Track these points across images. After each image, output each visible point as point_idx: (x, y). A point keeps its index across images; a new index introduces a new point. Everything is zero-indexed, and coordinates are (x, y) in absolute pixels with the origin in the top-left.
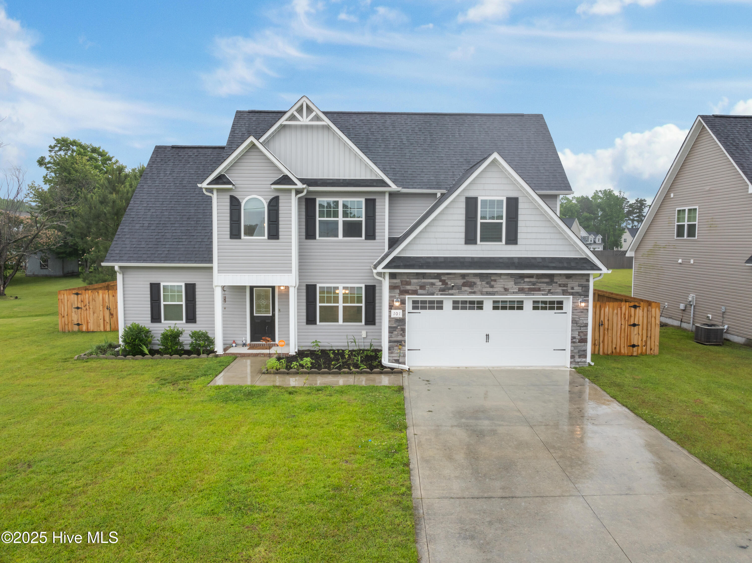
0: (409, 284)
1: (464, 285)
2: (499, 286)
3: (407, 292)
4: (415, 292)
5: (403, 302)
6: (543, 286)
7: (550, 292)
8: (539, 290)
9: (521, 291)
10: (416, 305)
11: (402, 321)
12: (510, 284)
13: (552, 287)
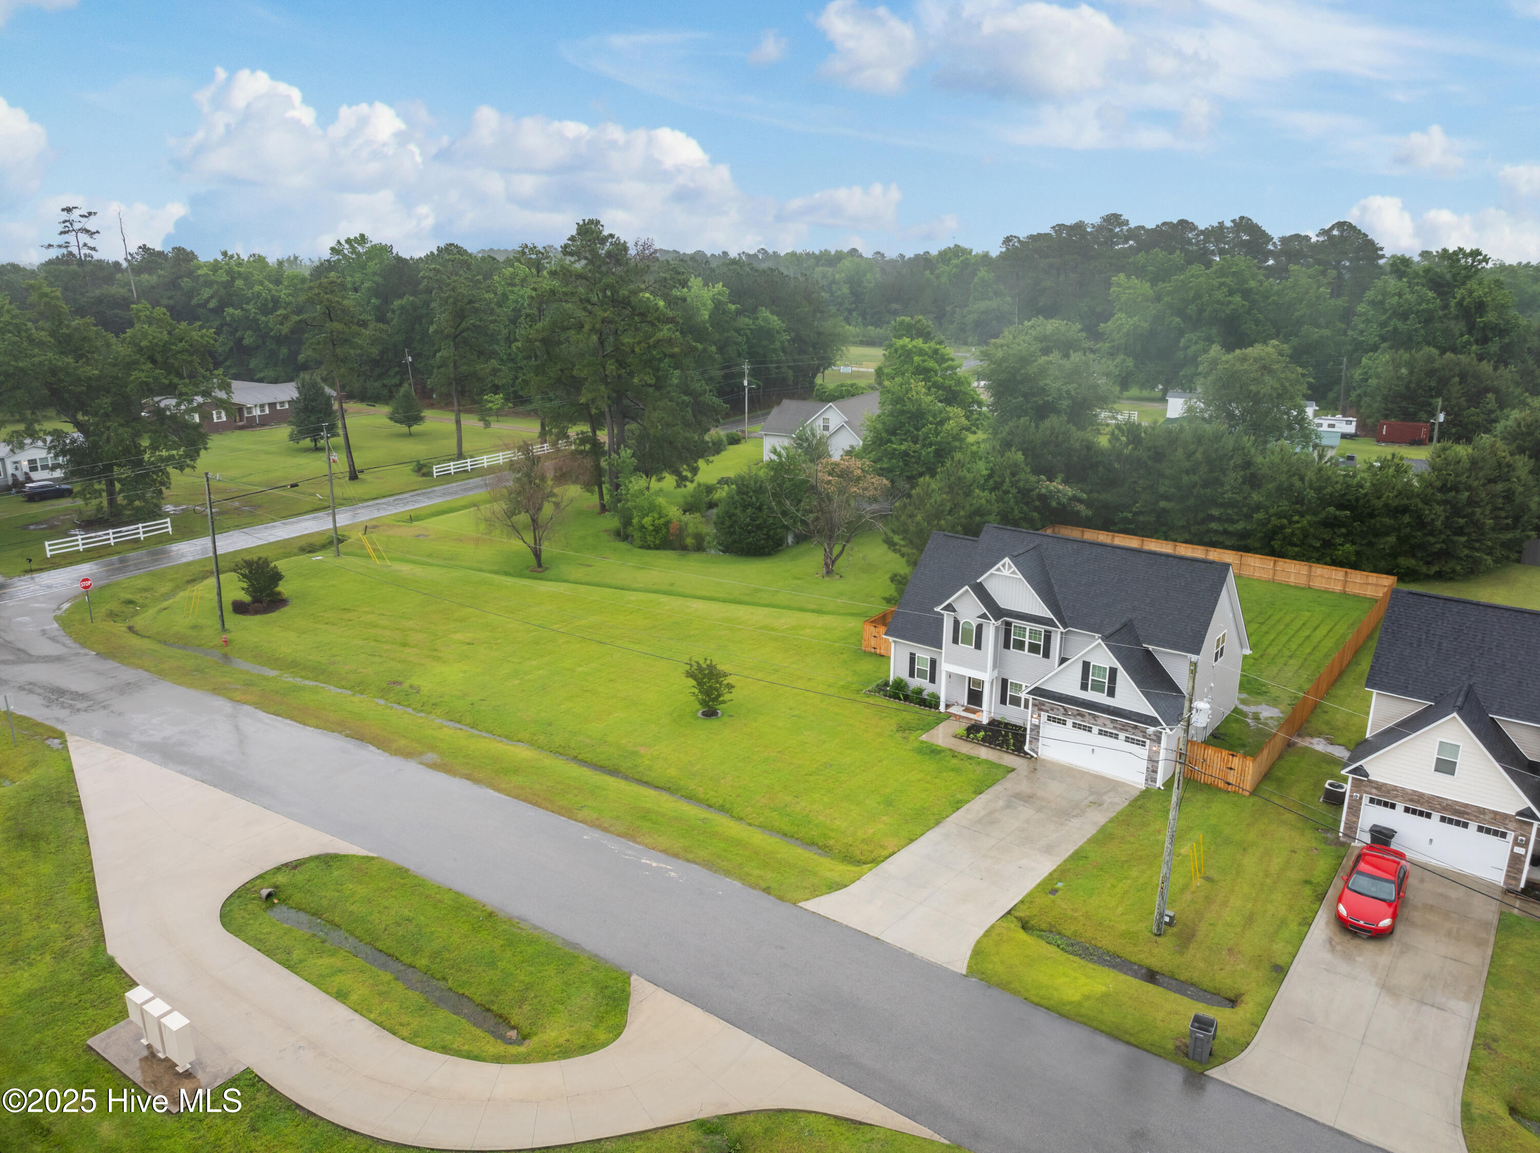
0: (1044, 705)
1: (1078, 714)
2: (1100, 721)
3: (1042, 710)
4: (1047, 711)
5: (1039, 715)
6: (1130, 729)
7: (1133, 734)
8: (1127, 730)
9: (1115, 728)
10: (1049, 718)
11: (1038, 727)
12: (1108, 723)
13: (1137, 731)
